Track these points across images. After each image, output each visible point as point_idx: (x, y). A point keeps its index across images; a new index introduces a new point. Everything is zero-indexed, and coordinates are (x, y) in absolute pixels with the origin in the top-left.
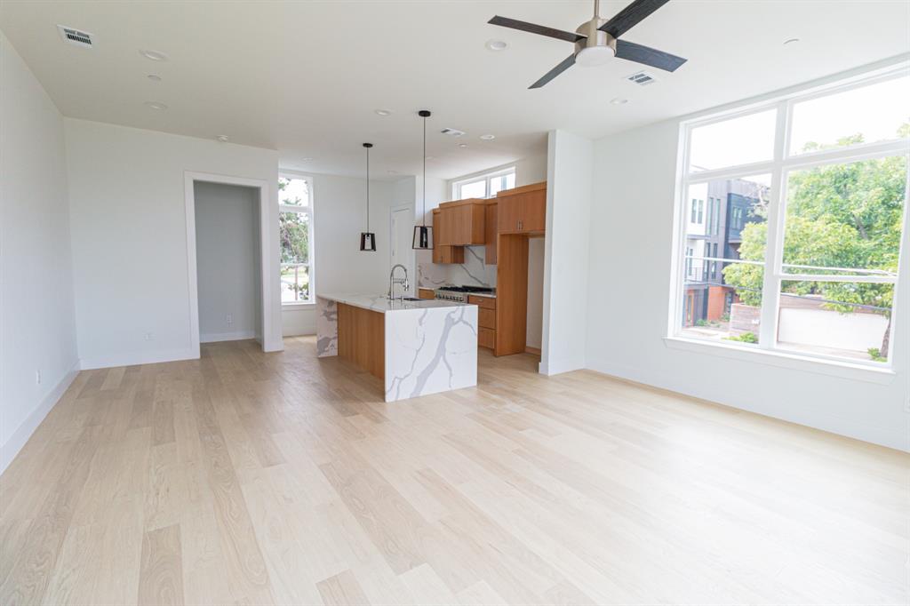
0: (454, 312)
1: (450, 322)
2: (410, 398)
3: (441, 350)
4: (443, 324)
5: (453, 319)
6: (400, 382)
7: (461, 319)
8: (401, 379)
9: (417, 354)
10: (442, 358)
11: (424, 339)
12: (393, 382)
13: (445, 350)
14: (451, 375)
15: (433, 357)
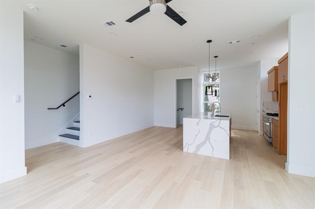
0: (215, 122)
1: (212, 127)
2: (193, 153)
3: (208, 138)
4: (209, 126)
5: (214, 125)
6: (189, 146)
7: (218, 126)
8: (189, 145)
9: (196, 136)
10: (208, 141)
11: (199, 132)
12: (186, 145)
13: (210, 138)
14: (213, 150)
15: (204, 139)
